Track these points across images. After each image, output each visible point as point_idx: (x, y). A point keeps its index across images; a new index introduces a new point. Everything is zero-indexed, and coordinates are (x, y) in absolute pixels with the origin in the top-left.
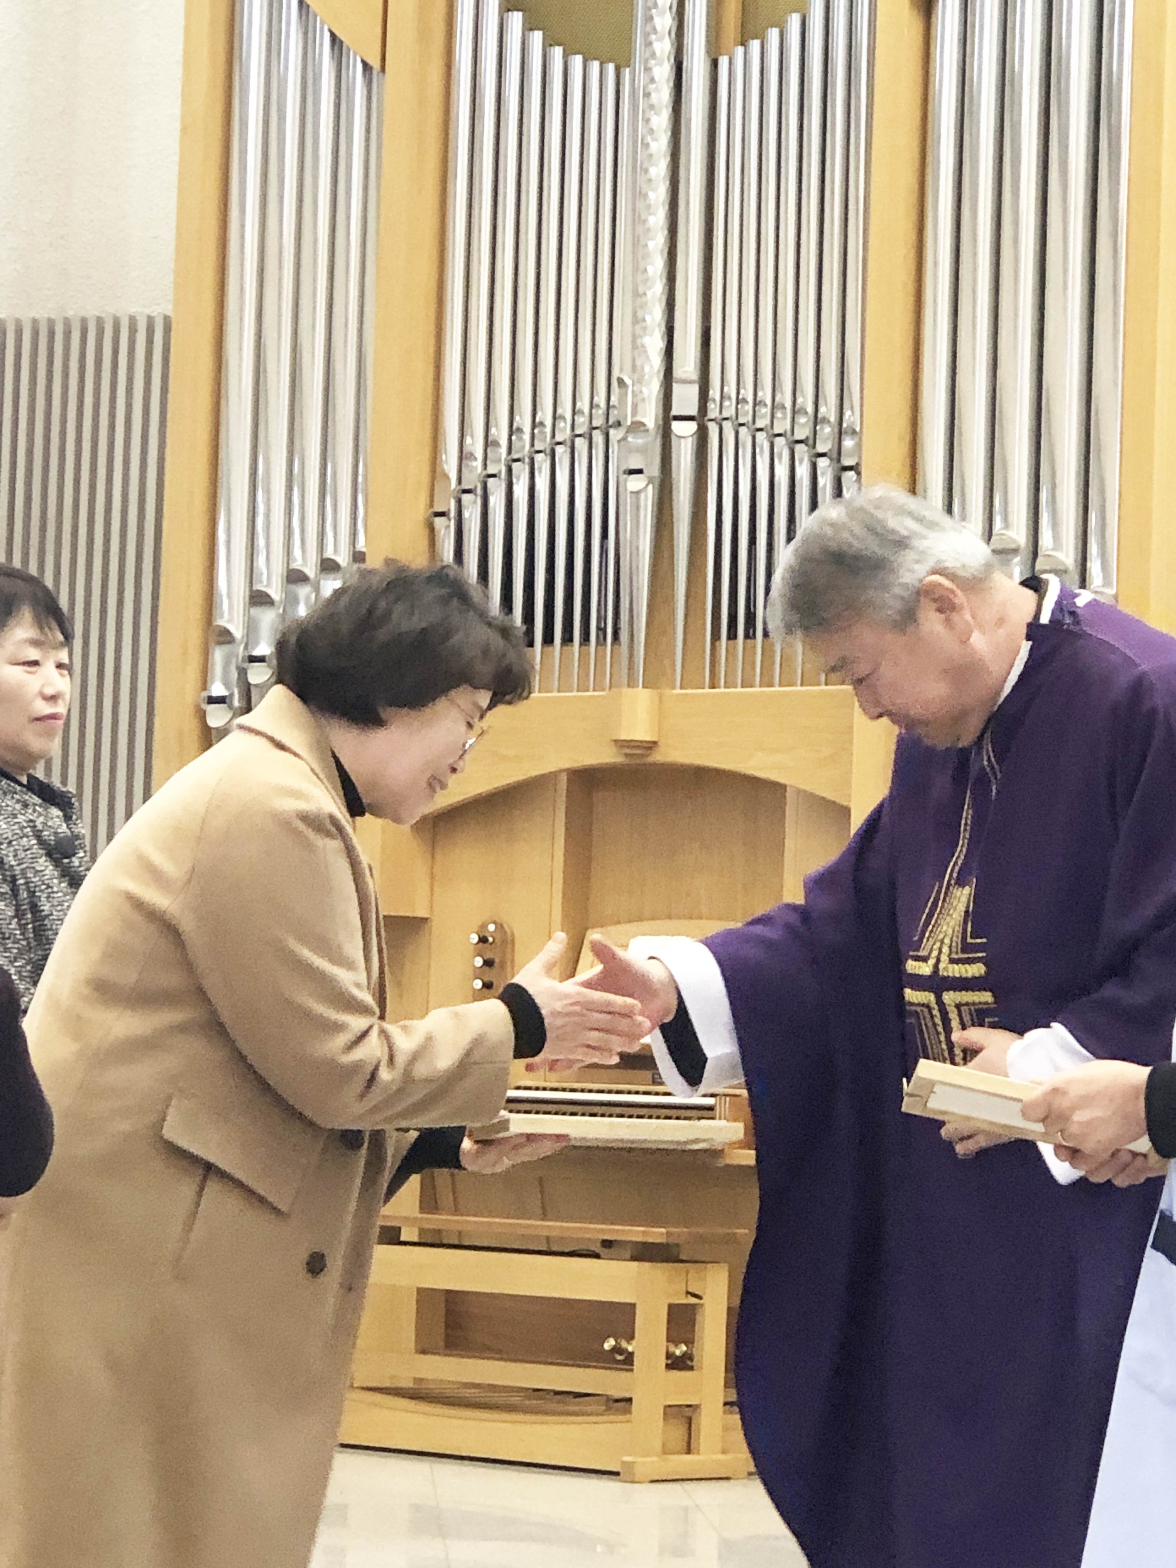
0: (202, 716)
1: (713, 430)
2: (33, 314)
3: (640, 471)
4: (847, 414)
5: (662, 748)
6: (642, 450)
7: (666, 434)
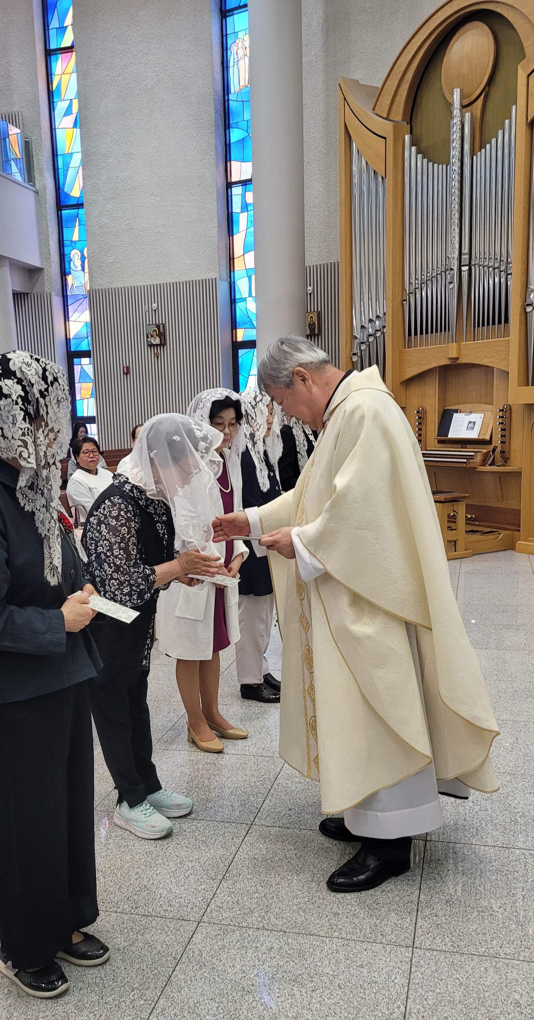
0: (352, 358)
1: (473, 267)
3: (452, 282)
4: (509, 258)
5: (460, 359)
6: (455, 277)
7: (460, 271)
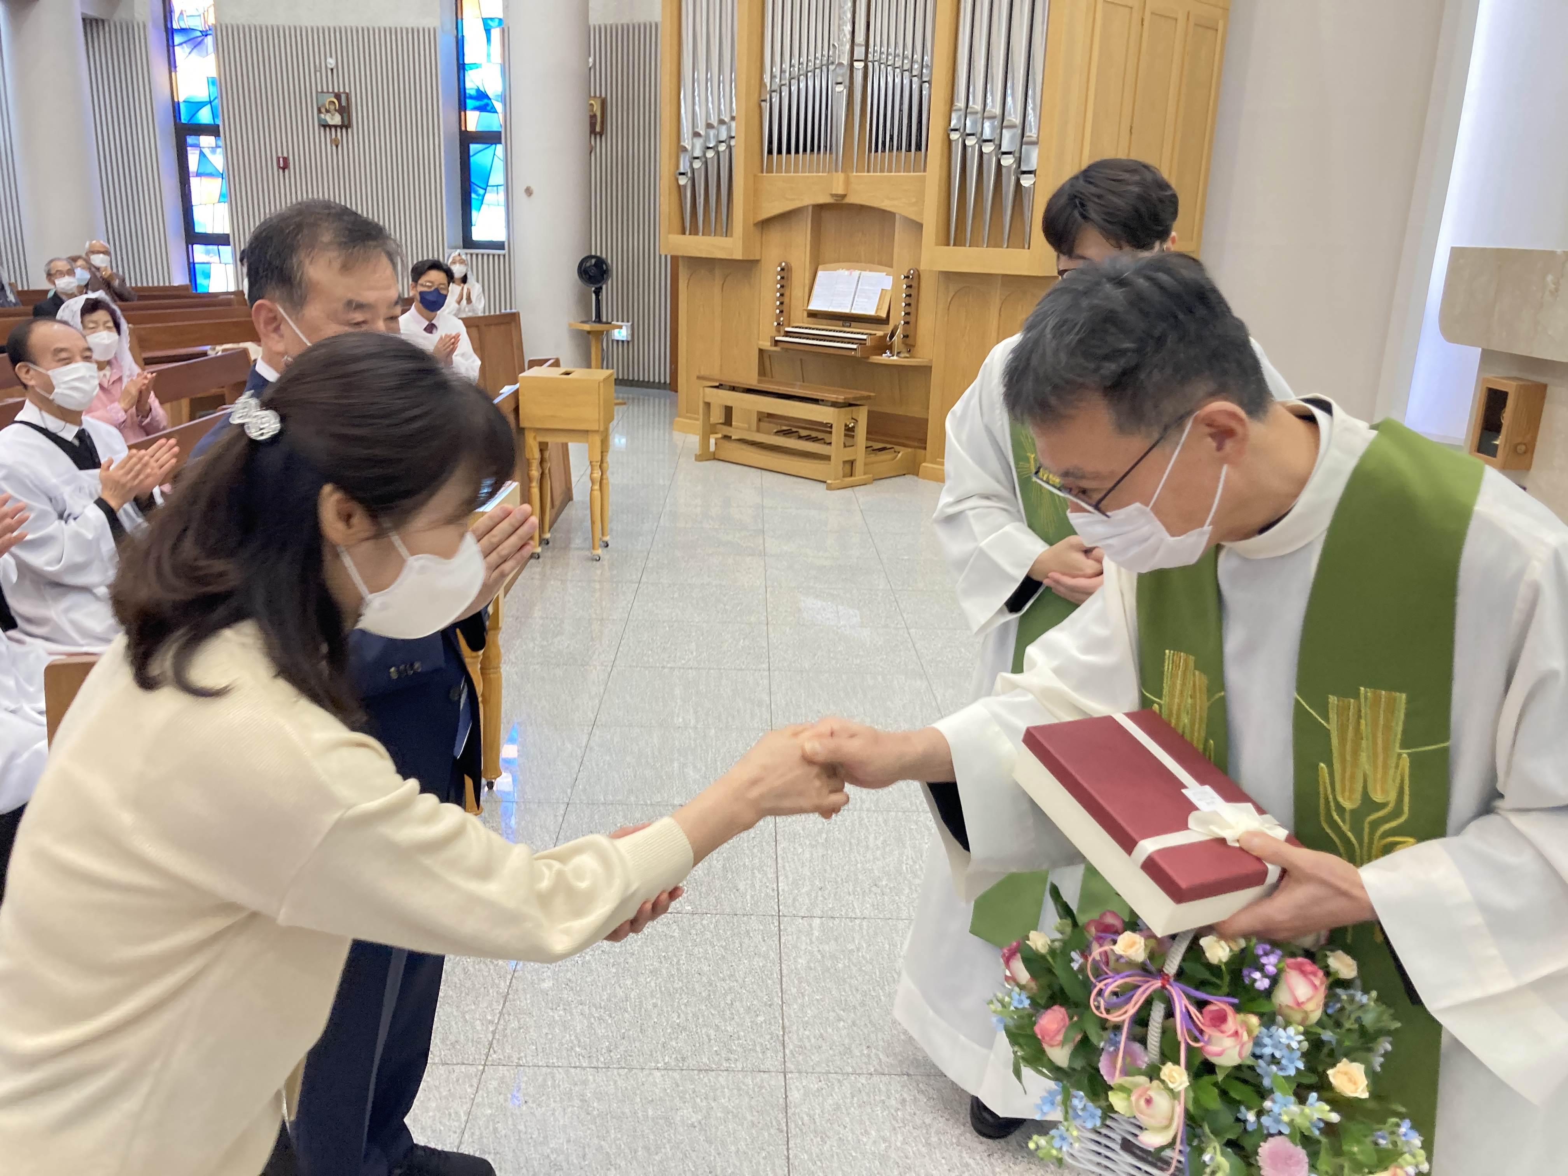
0: (677, 180)
1: (870, 64)
2: (622, 22)
3: (841, 83)
4: (926, 58)
5: (847, 197)
6: (843, 75)
7: (852, 66)
